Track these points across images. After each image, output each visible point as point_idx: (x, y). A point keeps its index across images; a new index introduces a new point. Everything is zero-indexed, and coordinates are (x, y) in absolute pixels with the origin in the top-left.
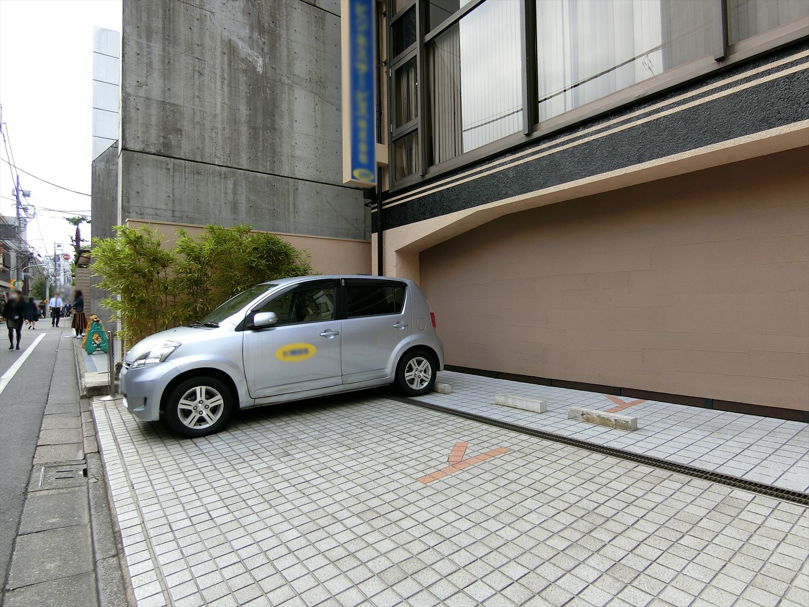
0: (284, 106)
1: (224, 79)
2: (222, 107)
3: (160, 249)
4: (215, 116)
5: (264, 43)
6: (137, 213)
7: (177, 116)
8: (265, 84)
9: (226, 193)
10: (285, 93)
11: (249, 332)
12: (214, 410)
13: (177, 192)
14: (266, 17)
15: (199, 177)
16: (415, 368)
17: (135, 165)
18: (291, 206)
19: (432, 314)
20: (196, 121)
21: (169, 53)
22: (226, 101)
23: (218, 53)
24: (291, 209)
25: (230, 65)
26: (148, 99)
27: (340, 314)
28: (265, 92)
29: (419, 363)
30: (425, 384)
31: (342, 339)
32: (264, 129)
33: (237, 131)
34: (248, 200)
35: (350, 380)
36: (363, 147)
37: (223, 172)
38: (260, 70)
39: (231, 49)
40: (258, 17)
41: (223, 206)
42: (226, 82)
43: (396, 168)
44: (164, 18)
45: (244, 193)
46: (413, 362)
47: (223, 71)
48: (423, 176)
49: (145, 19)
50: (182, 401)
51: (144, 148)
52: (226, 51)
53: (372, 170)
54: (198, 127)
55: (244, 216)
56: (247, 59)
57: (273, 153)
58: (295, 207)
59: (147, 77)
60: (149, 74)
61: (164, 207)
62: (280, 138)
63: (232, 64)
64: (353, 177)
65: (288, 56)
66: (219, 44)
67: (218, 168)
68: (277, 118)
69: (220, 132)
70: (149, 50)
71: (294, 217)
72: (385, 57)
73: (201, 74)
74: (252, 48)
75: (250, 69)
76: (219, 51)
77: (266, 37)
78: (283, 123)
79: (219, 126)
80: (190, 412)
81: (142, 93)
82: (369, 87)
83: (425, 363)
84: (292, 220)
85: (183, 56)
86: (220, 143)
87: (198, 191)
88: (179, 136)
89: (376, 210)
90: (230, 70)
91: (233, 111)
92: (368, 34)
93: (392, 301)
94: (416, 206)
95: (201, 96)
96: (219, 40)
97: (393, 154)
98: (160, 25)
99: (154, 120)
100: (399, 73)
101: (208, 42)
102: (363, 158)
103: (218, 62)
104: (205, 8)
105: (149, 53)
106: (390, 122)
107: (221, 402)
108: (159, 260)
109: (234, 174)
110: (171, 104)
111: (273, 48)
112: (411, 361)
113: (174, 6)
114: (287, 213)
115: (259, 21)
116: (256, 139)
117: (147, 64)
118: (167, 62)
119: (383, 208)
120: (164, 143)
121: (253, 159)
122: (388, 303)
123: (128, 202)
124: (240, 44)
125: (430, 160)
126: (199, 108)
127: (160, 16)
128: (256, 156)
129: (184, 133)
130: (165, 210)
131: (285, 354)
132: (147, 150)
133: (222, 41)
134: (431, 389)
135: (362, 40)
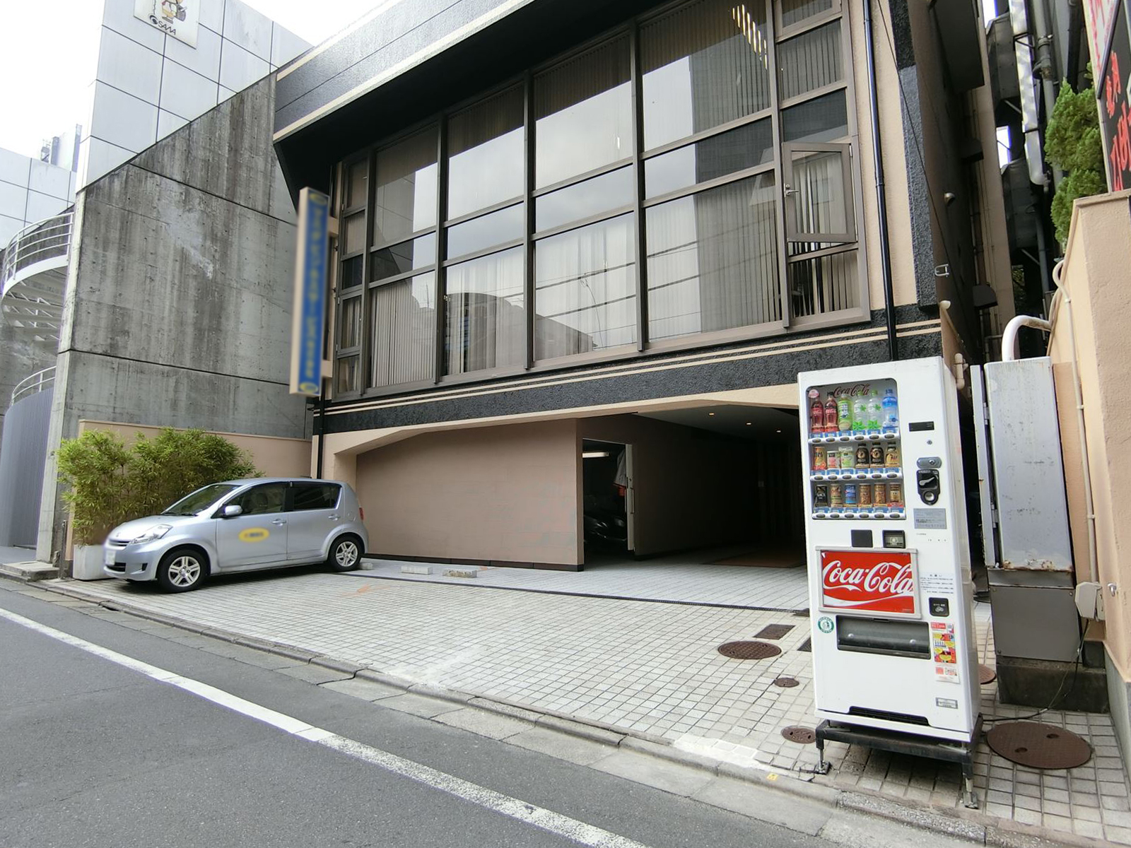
0: (231, 309)
1: (174, 284)
2: (170, 310)
3: (123, 450)
4: (163, 318)
5: (216, 251)
6: (79, 409)
7: (126, 319)
8: (214, 288)
9: (167, 391)
10: (233, 296)
11: (220, 519)
12: (193, 574)
13: (120, 390)
14: (219, 227)
15: (143, 376)
16: (344, 550)
17: (81, 364)
18: (231, 403)
19: (361, 509)
20: (143, 323)
21: (123, 261)
22: (175, 305)
23: (170, 261)
24: (231, 407)
25: (181, 271)
26: (99, 303)
27: (288, 508)
28: (213, 296)
29: (348, 546)
30: (352, 563)
31: (288, 528)
32: (209, 330)
33: (183, 333)
34: (189, 397)
35: (293, 557)
36: (310, 364)
37: (166, 371)
38: (210, 275)
39: (183, 257)
40: (212, 227)
41: (164, 403)
42: (176, 287)
43: (339, 381)
44: (122, 229)
45: (186, 390)
46: (343, 545)
47: (174, 276)
48: (362, 395)
49: (103, 231)
50: (172, 566)
51: (91, 350)
52: (178, 259)
53: (317, 384)
54: (145, 328)
55: (183, 413)
56: (197, 265)
57: (217, 352)
58: (234, 405)
59: (100, 283)
60: (102, 280)
61: (106, 404)
62: (225, 339)
63: (183, 270)
64: (300, 390)
65: (238, 262)
66: (172, 252)
67: (161, 367)
68: (223, 320)
69: (166, 334)
70: (104, 259)
71: (234, 414)
72: (334, 285)
73: (152, 280)
74: (204, 255)
75: (201, 274)
76: (171, 258)
77: (219, 245)
78: (229, 325)
79: (166, 328)
80: (176, 574)
81: (94, 298)
82: (318, 313)
83: (353, 546)
84: (231, 417)
85: (137, 263)
86: (165, 343)
87: (140, 389)
88: (126, 338)
89: (319, 415)
90: (181, 276)
91: (180, 312)
92: (320, 268)
93: (328, 498)
94: (355, 418)
95: (151, 301)
96: (172, 248)
97: (337, 369)
98: (117, 236)
99: (103, 323)
100: (346, 303)
101: (161, 250)
102: (309, 373)
103: (170, 268)
104: (161, 220)
105: (104, 262)
106: (336, 342)
107: (199, 568)
108: (118, 459)
109: (176, 373)
110: (121, 308)
111: (224, 255)
112: (341, 545)
113: (132, 218)
114: (226, 410)
115: (213, 230)
116: (201, 340)
117: (101, 272)
118: (121, 268)
119: (325, 414)
120: (111, 344)
121: (197, 358)
122: (326, 500)
123: (72, 399)
124: (192, 252)
125: (368, 382)
126: (148, 312)
127: (118, 228)
128: (200, 355)
129: (131, 335)
130: (107, 407)
131: (246, 535)
132: (95, 350)
133: (175, 249)
134: (357, 567)
135: (314, 274)
